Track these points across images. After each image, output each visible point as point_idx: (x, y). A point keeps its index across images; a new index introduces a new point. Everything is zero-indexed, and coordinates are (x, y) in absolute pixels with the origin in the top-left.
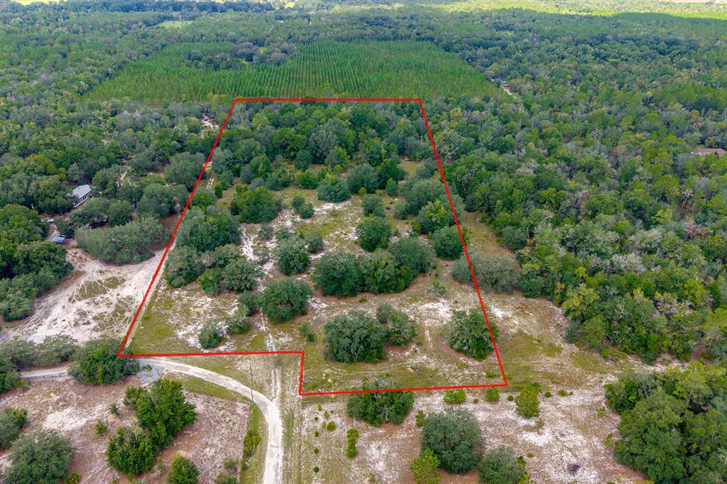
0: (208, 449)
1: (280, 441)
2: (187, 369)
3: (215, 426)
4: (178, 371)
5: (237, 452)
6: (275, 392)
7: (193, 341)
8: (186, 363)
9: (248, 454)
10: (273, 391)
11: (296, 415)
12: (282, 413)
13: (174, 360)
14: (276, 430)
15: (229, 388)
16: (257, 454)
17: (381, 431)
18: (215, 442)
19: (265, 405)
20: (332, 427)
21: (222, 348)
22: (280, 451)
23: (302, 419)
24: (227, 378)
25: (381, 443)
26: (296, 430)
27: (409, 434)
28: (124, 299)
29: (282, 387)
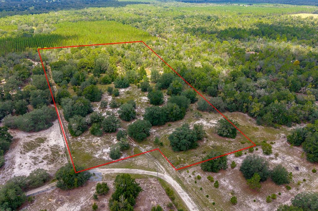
0: (152, 202)
1: (182, 189)
2: (113, 171)
3: (147, 192)
4: (109, 172)
5: (168, 200)
6: (163, 170)
7: (106, 158)
8: (110, 168)
9: (173, 199)
10: (161, 170)
11: (179, 177)
12: (173, 177)
13: (103, 168)
14: (176, 185)
15: (140, 174)
16: (176, 198)
17: (220, 174)
18: (153, 198)
19: (163, 177)
20: (199, 178)
21: (122, 158)
22: (185, 193)
23: (184, 178)
24: (135, 169)
25: (223, 179)
26: (185, 183)
27: (231, 172)
28: (52, 147)
29: (164, 167)
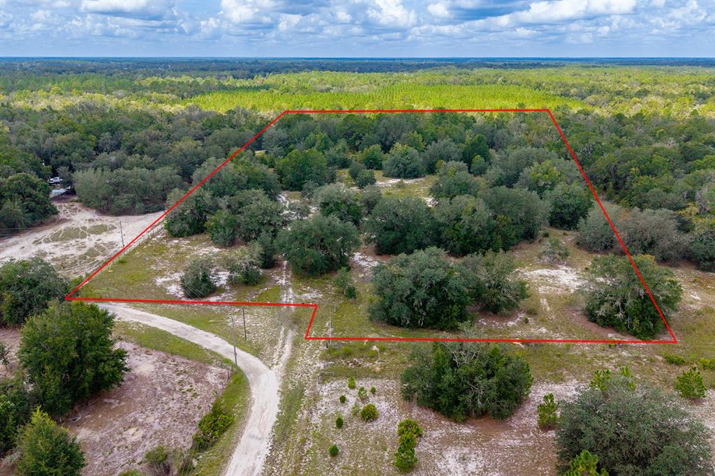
0: (132, 431)
1: (269, 429)
2: (150, 319)
3: (161, 396)
4: (135, 320)
5: (182, 439)
6: (280, 356)
7: (174, 289)
8: (153, 312)
9: (202, 445)
10: (276, 355)
11: (307, 392)
12: (284, 386)
13: (136, 307)
14: (267, 411)
15: (205, 346)
16: (219, 446)
17: (466, 430)
18: (150, 420)
19: (257, 372)
20: (370, 415)
21: (213, 299)
22: (264, 448)
23: (316, 398)
24: (207, 333)
25: (466, 450)
26: (302, 415)
27: (523, 440)
28: (104, 244)
29: (293, 351)
